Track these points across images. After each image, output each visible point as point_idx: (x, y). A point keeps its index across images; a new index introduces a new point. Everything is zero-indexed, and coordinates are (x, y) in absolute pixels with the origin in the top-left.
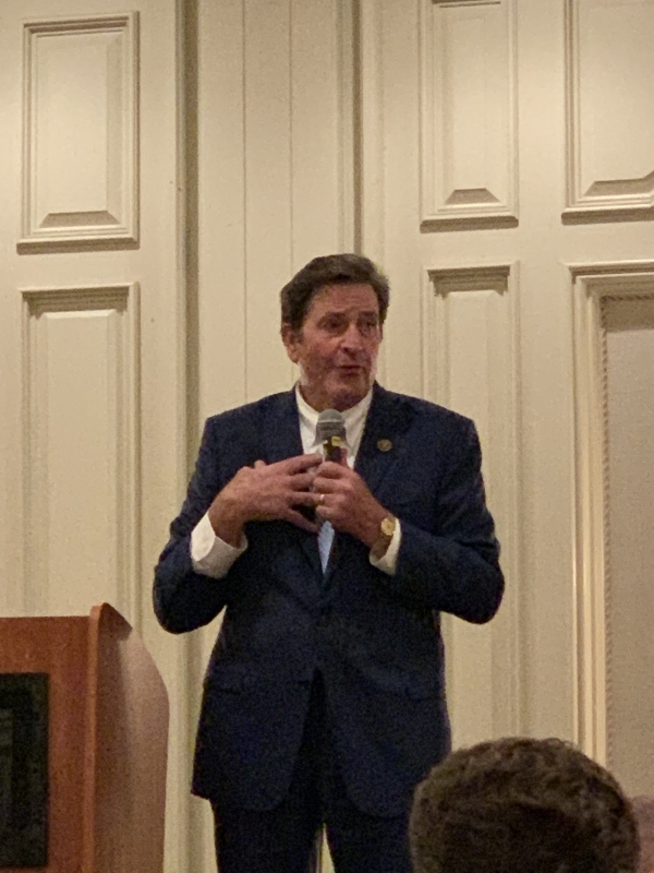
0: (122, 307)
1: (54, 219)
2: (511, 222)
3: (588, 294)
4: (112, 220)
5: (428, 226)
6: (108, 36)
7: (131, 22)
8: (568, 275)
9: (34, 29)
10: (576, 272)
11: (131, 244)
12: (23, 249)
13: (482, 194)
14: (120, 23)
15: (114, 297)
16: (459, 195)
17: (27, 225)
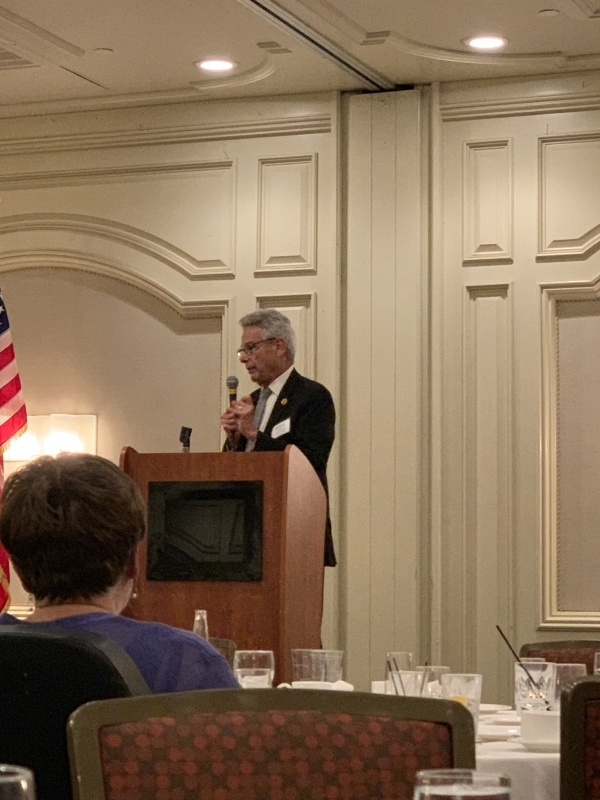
0: (307, 306)
1: (273, 259)
2: (509, 261)
3: (549, 298)
4: (304, 261)
5: (467, 263)
6: (302, 165)
7: (313, 159)
8: (539, 288)
9: (264, 162)
10: (543, 287)
11: (312, 272)
12: (257, 275)
13: (495, 247)
14: (307, 159)
15: (303, 300)
16: (483, 247)
17: (258, 265)
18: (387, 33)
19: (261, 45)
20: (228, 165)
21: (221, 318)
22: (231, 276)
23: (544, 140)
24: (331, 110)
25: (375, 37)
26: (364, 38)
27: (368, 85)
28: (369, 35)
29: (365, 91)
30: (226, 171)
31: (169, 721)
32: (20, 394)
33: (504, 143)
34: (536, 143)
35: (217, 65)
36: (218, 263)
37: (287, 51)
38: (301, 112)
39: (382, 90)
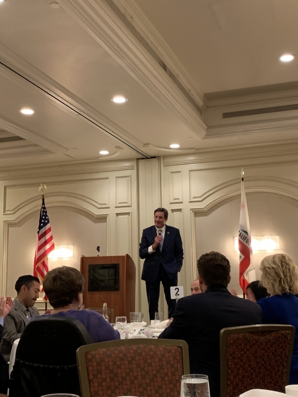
0: (129, 215)
1: (120, 203)
2: (182, 203)
3: (193, 212)
4: (128, 203)
5: (171, 203)
6: (127, 178)
10: (191, 209)
11: (130, 206)
12: (116, 207)
13: (178, 199)
14: (129, 176)
15: (128, 214)
16: (175, 199)
17: (116, 204)
18: (149, 144)
19: (116, 147)
20: (108, 178)
21: (106, 219)
22: (109, 208)
23: (190, 171)
24: (134, 163)
25: (146, 145)
26: (143, 145)
27: (144, 157)
28: (144, 144)
29: (143, 159)
30: (107, 180)
31: (104, 350)
32: (53, 240)
33: (180, 172)
34: (188, 171)
35: (104, 153)
36: (105, 204)
37: (122, 149)
38: (127, 164)
39: (147, 158)
